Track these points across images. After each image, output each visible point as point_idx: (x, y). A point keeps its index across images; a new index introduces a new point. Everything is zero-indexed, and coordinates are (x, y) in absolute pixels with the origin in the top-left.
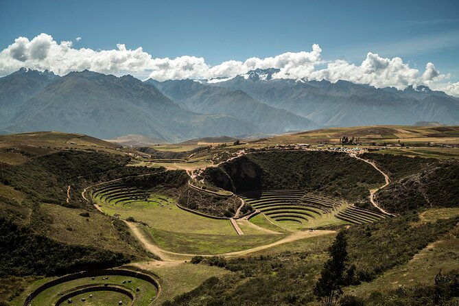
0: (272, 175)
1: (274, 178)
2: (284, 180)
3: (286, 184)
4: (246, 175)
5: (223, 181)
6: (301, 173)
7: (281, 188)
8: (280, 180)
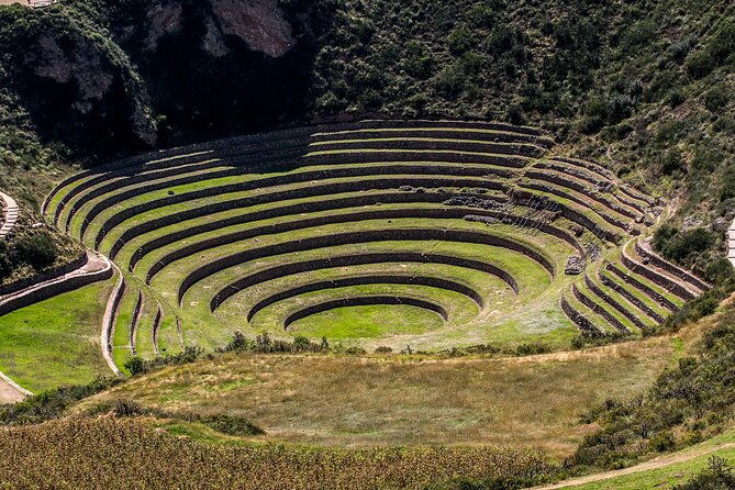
0: (386, 39)
1: (390, 57)
2: (448, 70)
3: (450, 91)
4: (234, 42)
5: (73, 83)
6: (548, 30)
7: (421, 115)
8: (427, 70)
